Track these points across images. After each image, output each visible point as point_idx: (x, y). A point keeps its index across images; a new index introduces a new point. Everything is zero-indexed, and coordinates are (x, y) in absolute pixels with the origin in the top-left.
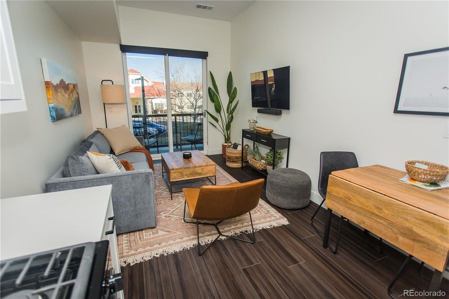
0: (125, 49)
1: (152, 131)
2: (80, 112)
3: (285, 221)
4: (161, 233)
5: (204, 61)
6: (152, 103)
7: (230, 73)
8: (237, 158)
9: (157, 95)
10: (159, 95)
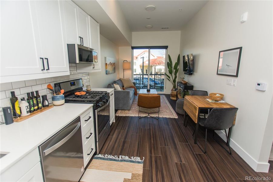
0: (133, 48)
1: (152, 84)
2: (115, 72)
3: (177, 117)
4: (130, 112)
5: (167, 50)
6: (155, 68)
7: (179, 55)
8: (175, 95)
9: (158, 64)
10: (159, 64)
